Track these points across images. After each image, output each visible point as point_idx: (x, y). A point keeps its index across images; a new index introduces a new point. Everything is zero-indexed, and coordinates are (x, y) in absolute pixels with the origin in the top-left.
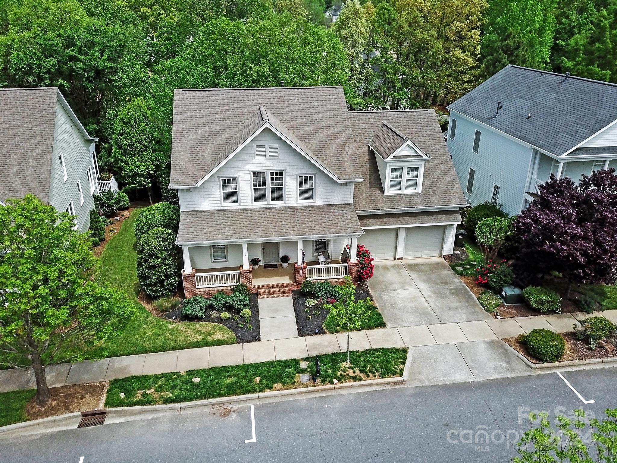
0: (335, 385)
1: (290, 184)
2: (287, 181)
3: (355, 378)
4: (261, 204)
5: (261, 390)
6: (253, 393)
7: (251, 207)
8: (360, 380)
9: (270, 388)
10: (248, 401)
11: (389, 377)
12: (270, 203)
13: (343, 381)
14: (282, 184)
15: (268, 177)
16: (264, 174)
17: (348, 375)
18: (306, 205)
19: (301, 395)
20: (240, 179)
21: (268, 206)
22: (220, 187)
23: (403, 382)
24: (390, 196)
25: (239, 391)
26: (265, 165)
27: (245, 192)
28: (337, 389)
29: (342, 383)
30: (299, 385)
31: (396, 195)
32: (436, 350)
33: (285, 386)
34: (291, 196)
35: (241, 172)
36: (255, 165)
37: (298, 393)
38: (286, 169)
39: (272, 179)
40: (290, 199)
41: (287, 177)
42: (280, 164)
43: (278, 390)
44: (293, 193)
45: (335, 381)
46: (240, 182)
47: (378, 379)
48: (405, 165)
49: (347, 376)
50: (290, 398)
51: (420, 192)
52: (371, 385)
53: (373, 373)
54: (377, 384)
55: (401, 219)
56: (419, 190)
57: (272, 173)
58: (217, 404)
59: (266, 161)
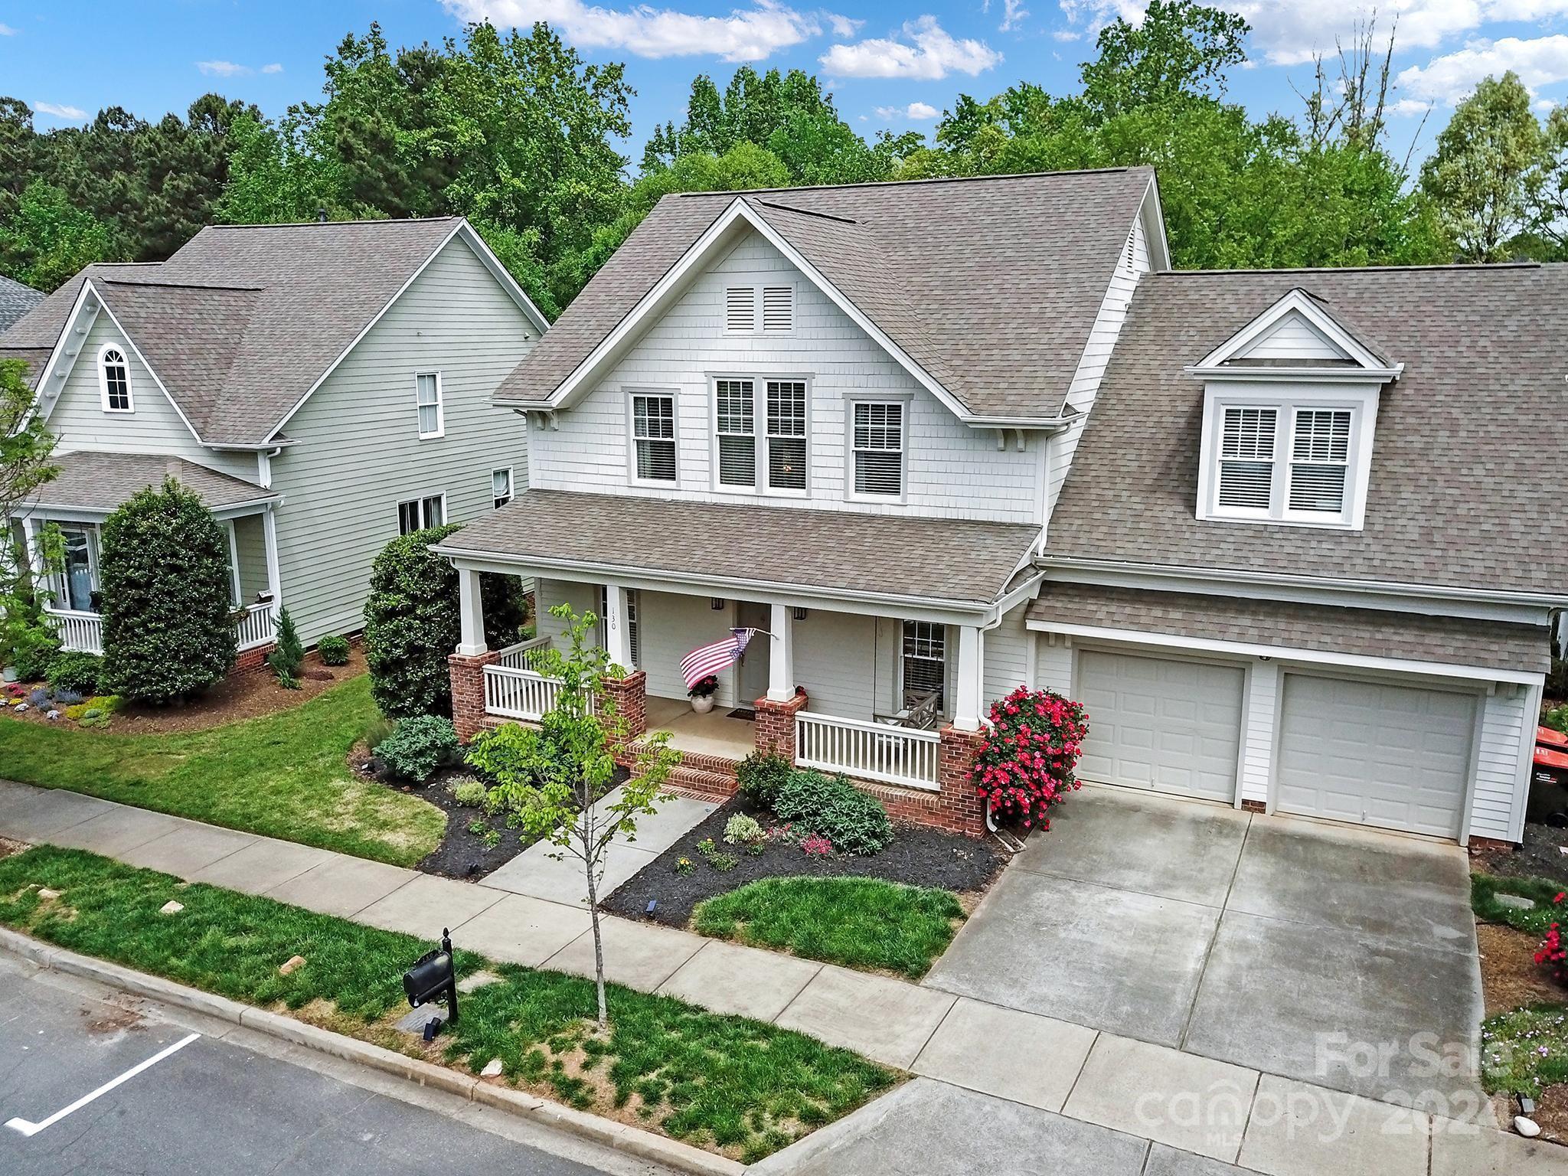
0: (482, 1085)
1: (826, 428)
2: (816, 417)
3: (570, 1091)
4: (737, 494)
5: (265, 1001)
6: (238, 997)
7: (711, 499)
8: (583, 1104)
9: (297, 1005)
10: (201, 1017)
11: (698, 1143)
12: (764, 493)
13: (521, 1082)
14: (800, 427)
15: (761, 398)
16: (748, 387)
17: (560, 1066)
18: (877, 511)
19: (354, 1068)
20: (682, 401)
21: (755, 502)
22: (627, 425)
24: (1218, 525)
26: (749, 356)
27: (693, 444)
29: (514, 1085)
30: (382, 1031)
31: (1244, 527)
33: (340, 1018)
34: (825, 473)
35: (685, 377)
36: (723, 356)
37: (353, 1060)
38: (813, 375)
39: (772, 408)
40: (825, 484)
41: (815, 405)
42: (798, 357)
43: (311, 1021)
44: (834, 462)
45: (495, 1068)
46: (682, 413)
47: (651, 1130)
48: (1288, 402)
50: (317, 1064)
51: (1358, 524)
53: (653, 1098)
55: (1245, 621)
56: (1353, 514)
57: (772, 387)
58: (130, 992)
59: (757, 345)
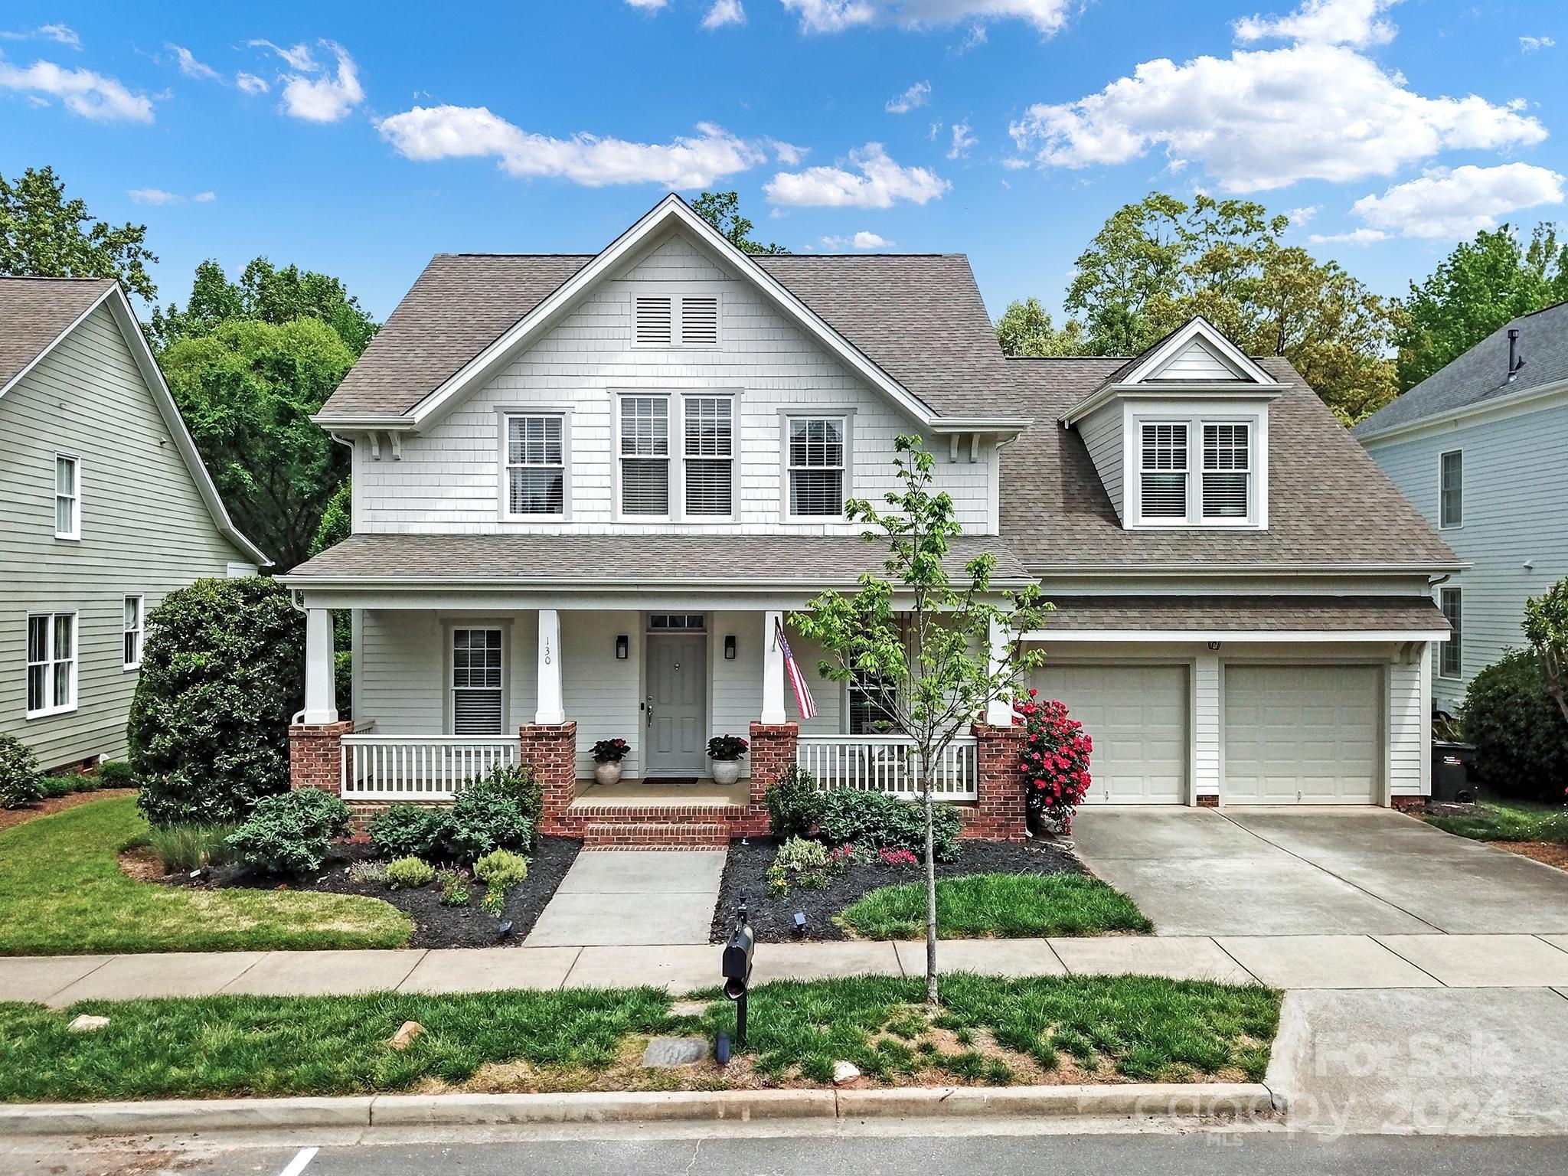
0: (842, 1093)
1: (757, 446)
2: (745, 434)
3: (966, 1069)
4: (648, 524)
5: (400, 1084)
6: (346, 1089)
7: (609, 530)
8: (1000, 1078)
9: (458, 1077)
10: (299, 1132)
11: (1182, 1079)
12: (681, 520)
13: (896, 1077)
14: (726, 447)
15: (677, 419)
16: (661, 405)
17: (927, 1048)
18: (817, 532)
19: (626, 1126)
20: (575, 420)
21: (670, 530)
22: (499, 450)
23: (1268, 1109)
24: (1145, 533)
25: (270, 1074)
26: (666, 370)
27: (590, 469)
28: (849, 1114)
29: (887, 1082)
30: (631, 1074)
31: (1169, 533)
32: (1445, 1005)
33: (546, 1075)
34: (758, 494)
35: (580, 395)
36: (631, 370)
37: (613, 1118)
38: (741, 390)
39: (691, 427)
40: (755, 506)
41: (745, 421)
42: (721, 371)
43: (500, 1089)
44: (769, 482)
45: (845, 1070)
46: (576, 433)
47: (1112, 1082)
48: (1196, 417)
49: (918, 1057)
50: (557, 1135)
51: (1263, 524)
52: (1067, 1109)
53: (1080, 1052)
54: (1103, 1109)
55: (1197, 613)
56: (1259, 516)
57: (691, 404)
58: (116, 1132)
59: (673, 358)
